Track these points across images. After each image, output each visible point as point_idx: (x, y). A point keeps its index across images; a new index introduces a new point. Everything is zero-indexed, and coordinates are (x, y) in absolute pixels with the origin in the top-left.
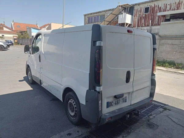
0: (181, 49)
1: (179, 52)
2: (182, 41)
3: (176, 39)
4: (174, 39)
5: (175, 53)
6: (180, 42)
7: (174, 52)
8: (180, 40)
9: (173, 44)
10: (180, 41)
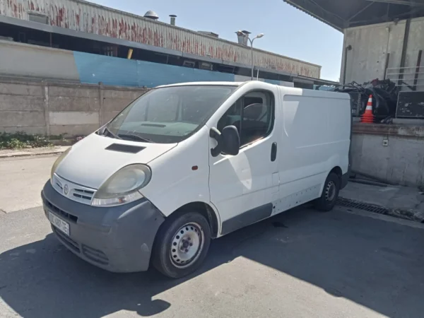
0: (32, 106)
1: (31, 111)
2: (30, 87)
3: (18, 82)
4: (12, 82)
5: (23, 115)
6: (28, 90)
7: (20, 112)
8: (27, 85)
9: (13, 92)
10: (26, 87)
